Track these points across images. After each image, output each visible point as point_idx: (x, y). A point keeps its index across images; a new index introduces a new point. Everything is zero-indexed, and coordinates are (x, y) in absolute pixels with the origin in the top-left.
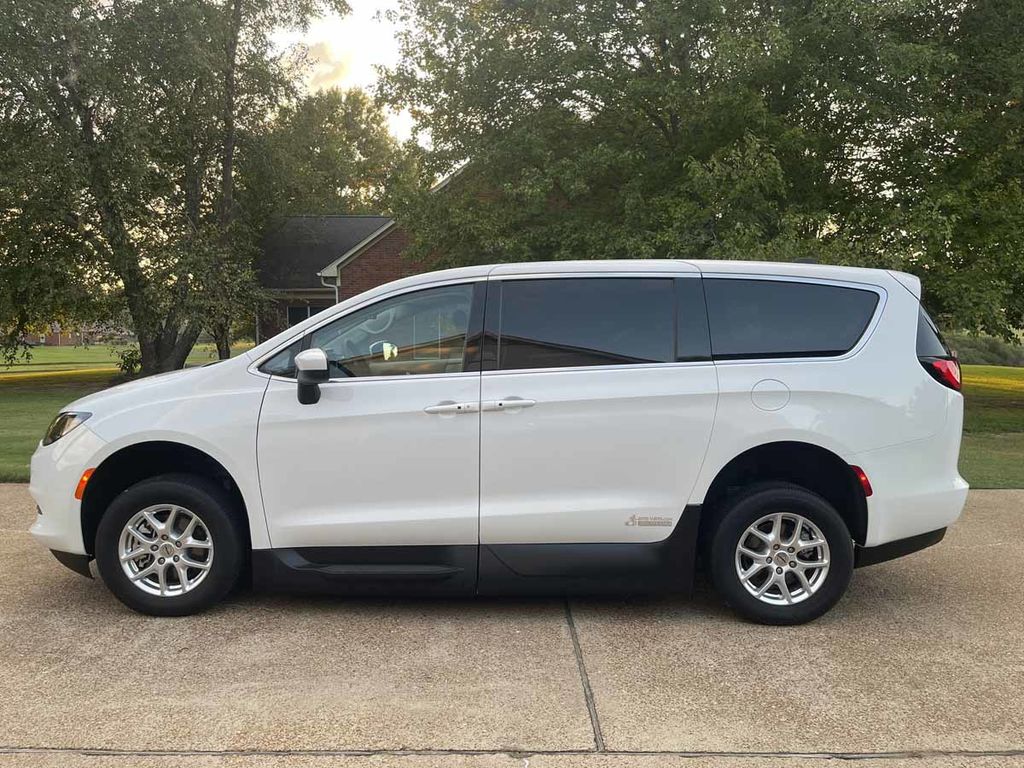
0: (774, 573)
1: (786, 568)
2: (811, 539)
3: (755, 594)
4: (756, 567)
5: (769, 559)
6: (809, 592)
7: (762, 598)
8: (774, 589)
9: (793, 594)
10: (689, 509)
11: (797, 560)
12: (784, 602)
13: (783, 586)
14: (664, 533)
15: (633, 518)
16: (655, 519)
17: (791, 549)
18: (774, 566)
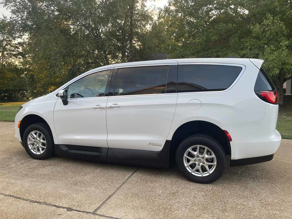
0: (197, 165)
1: (201, 164)
2: (211, 155)
3: (190, 171)
4: (191, 163)
5: (195, 161)
6: (209, 173)
7: (193, 173)
8: (198, 171)
9: (204, 173)
10: (167, 142)
11: (205, 162)
12: (200, 176)
13: (200, 170)
14: (160, 149)
15: (150, 143)
16: (157, 144)
17: (203, 158)
18: (197, 163)
